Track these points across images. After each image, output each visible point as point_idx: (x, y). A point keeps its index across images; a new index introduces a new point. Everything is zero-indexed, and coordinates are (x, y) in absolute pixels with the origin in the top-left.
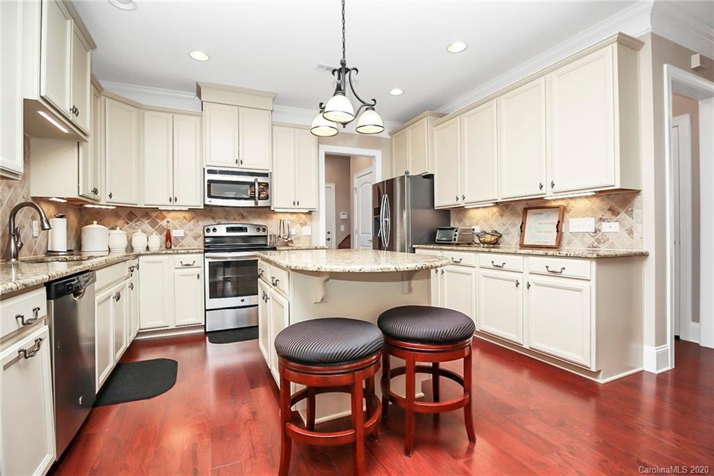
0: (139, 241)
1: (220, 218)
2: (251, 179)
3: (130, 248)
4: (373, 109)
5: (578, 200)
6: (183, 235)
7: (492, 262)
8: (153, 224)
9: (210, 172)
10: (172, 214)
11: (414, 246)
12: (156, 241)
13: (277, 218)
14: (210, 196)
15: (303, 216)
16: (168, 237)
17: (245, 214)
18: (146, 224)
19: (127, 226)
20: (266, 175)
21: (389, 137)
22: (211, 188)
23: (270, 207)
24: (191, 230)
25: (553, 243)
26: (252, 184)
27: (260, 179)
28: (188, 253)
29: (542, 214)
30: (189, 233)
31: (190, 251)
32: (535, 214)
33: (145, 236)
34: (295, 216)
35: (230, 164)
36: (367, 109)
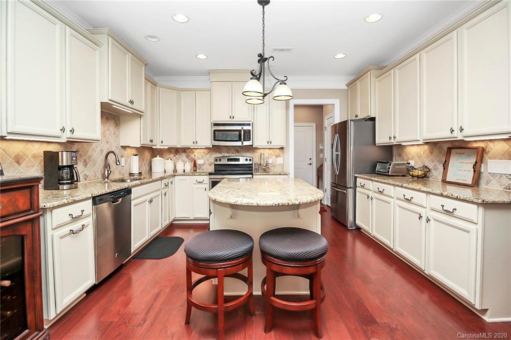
0: (180, 167)
1: (224, 152)
2: (239, 128)
3: (175, 171)
4: (285, 84)
5: (496, 143)
6: (203, 163)
7: (404, 195)
8: (188, 157)
9: (215, 125)
10: (198, 150)
11: (356, 175)
12: (188, 167)
13: (259, 152)
14: (215, 140)
15: (277, 150)
16: (195, 165)
17: (239, 150)
18: (184, 156)
19: (174, 157)
20: (249, 125)
21: (346, 88)
22: (216, 135)
23: (252, 145)
24: (208, 160)
25: (470, 182)
26: (240, 131)
27: (245, 128)
28: (200, 175)
29: (463, 154)
30: (206, 162)
31: (201, 174)
32: (457, 154)
33: (183, 163)
34: (272, 150)
35: (226, 120)
36: (281, 84)
